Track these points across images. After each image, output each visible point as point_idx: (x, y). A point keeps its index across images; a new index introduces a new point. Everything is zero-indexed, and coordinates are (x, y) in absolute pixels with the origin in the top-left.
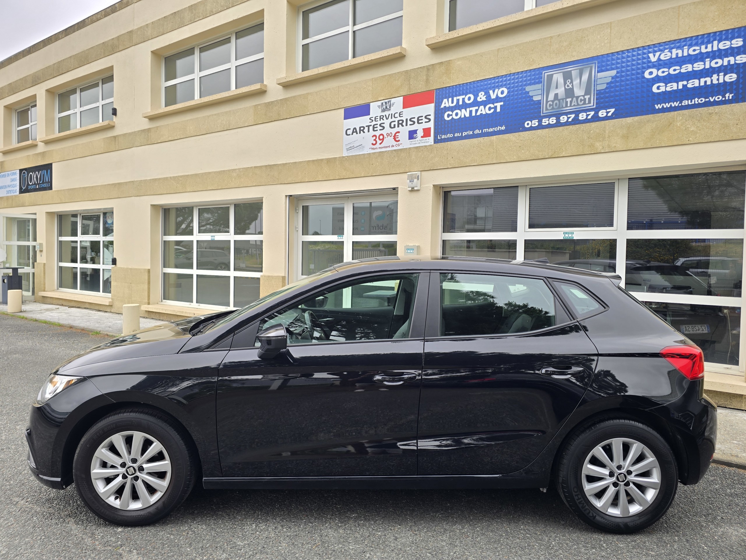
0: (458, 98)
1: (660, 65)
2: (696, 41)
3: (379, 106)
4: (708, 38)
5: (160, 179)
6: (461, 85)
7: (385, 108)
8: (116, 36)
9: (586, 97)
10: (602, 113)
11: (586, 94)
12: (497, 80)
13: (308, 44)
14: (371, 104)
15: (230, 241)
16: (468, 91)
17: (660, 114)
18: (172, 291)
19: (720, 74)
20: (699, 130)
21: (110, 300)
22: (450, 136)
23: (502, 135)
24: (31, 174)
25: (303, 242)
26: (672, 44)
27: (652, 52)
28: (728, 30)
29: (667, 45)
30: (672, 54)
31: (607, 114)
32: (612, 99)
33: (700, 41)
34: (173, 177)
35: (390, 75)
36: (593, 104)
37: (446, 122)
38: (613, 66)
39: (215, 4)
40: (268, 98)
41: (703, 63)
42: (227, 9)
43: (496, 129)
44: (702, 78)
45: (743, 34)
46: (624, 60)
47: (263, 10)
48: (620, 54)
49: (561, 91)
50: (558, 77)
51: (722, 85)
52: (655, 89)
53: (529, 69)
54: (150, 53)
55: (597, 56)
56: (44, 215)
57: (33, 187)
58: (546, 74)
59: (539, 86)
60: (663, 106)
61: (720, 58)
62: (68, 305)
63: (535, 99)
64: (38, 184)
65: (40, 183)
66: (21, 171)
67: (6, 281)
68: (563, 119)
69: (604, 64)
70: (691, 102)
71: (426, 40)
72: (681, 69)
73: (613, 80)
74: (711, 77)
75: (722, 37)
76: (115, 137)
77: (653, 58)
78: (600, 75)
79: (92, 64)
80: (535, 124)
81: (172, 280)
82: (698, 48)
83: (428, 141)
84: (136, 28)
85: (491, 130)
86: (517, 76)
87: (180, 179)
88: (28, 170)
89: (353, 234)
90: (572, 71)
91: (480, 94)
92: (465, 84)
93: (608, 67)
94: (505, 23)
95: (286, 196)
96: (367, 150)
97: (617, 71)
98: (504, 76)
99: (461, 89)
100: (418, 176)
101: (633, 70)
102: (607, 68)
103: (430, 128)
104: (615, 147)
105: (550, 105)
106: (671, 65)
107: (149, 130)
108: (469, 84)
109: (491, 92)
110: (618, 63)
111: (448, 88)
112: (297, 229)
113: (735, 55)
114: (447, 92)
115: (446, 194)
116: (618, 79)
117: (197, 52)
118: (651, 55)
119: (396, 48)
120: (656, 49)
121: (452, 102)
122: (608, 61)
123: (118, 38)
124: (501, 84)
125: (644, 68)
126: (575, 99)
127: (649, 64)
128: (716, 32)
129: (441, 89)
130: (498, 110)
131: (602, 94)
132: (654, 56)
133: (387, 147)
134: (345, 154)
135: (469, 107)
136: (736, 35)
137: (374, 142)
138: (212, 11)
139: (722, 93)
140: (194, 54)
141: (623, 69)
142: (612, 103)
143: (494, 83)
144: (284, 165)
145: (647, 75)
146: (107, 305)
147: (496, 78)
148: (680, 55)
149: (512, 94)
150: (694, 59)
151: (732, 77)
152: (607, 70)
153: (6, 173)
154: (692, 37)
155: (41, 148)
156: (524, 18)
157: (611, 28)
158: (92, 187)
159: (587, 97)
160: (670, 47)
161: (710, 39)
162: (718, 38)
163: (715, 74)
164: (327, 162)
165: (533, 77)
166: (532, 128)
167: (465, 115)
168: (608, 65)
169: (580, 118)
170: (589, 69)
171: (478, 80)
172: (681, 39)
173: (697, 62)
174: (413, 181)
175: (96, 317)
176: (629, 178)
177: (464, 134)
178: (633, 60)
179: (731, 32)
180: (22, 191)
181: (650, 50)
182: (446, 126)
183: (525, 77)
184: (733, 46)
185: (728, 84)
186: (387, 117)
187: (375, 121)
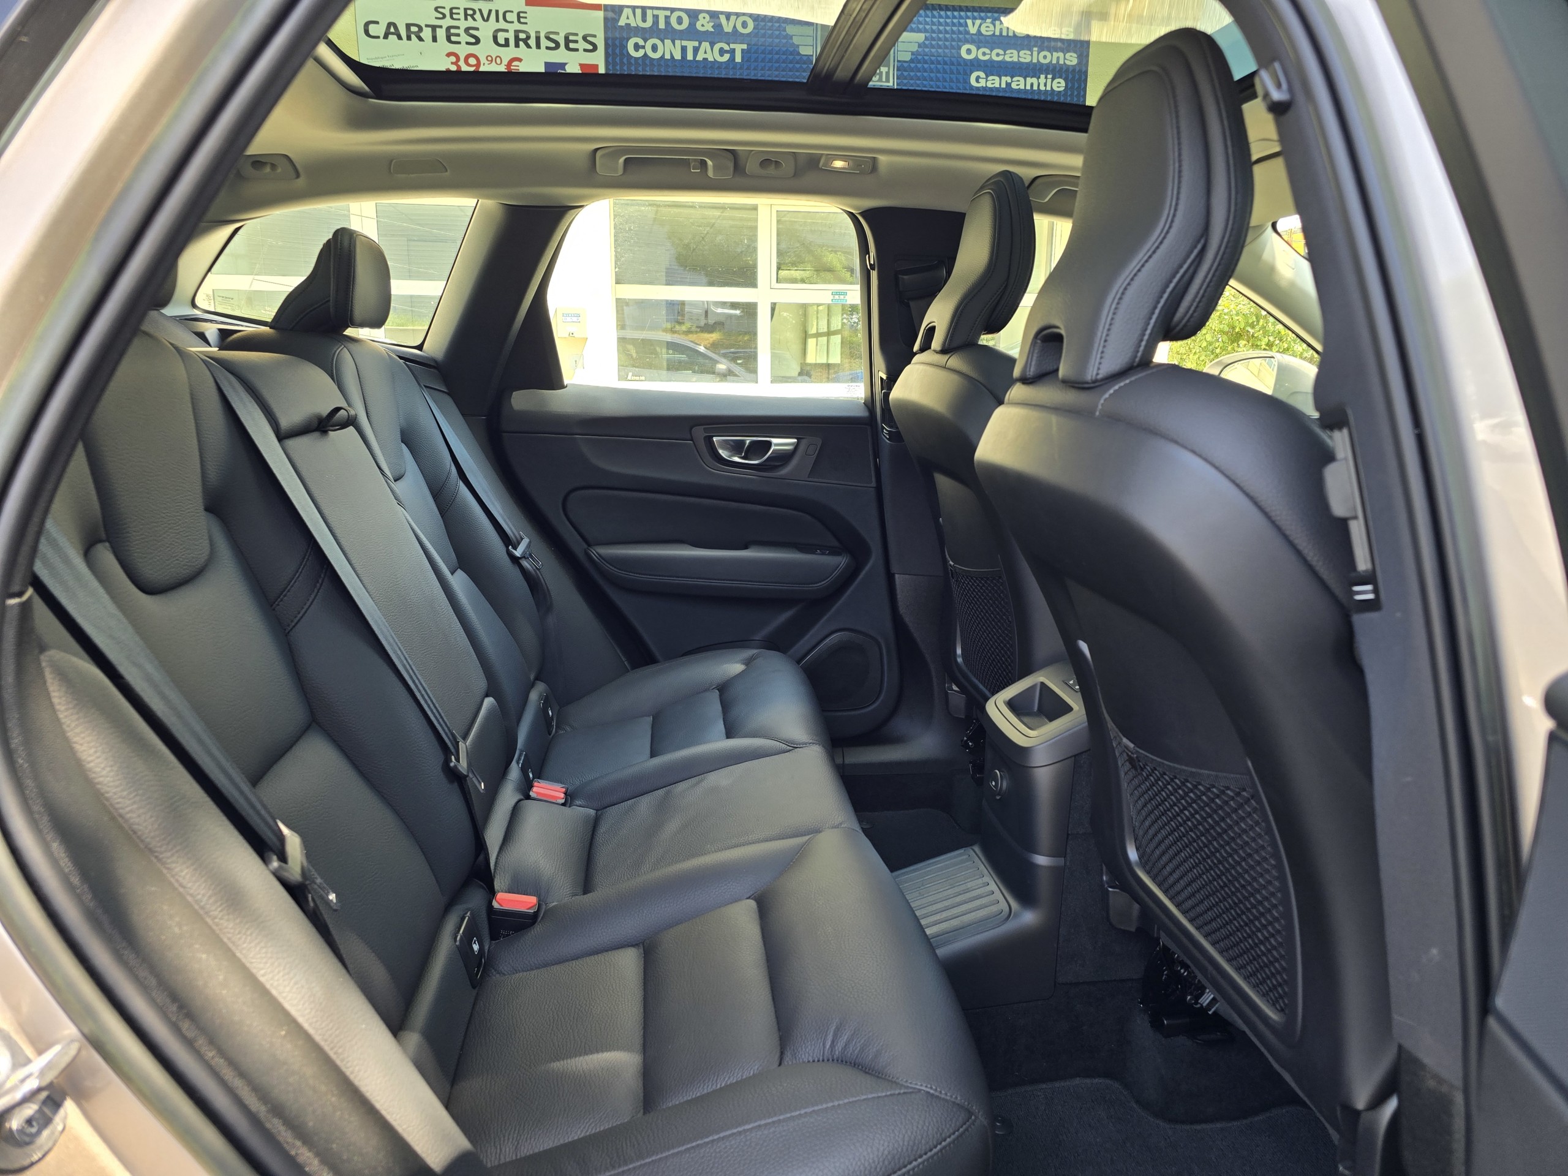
0: (656, 13)
1: (980, 41)
19: (1048, 76)
27: (971, 17)
29: (989, 12)
30: (995, 27)
32: (918, 82)
36: (891, 84)
38: (921, 26)
41: (1030, 53)
44: (1029, 76)
46: (935, 20)
51: (1049, 93)
52: (973, 80)
59: (809, 30)
61: (1049, 51)
63: (803, 51)
72: (1005, 54)
73: (920, 50)
74: (1039, 78)
77: (973, 30)
91: (701, 17)
97: (926, 36)
101: (947, 40)
102: (911, 26)
103: (596, 66)
106: (993, 46)
109: (722, 18)
110: (927, 23)
116: (926, 50)
118: (969, 22)
120: (976, 14)
121: (644, 20)
125: (959, 40)
127: (967, 36)
130: (738, 59)
131: (905, 69)
132: (974, 24)
135: (681, 40)
141: (934, 35)
145: (963, 53)
149: (762, 32)
150: (1021, 45)
151: (1059, 85)
152: (912, 30)
159: (884, 69)
160: (993, 16)
163: (1042, 74)
167: (672, 54)
173: (1023, 50)
178: (947, 24)
181: (969, 14)
182: (632, 68)
185: (1056, 93)
186: (486, 17)
187: (452, 18)
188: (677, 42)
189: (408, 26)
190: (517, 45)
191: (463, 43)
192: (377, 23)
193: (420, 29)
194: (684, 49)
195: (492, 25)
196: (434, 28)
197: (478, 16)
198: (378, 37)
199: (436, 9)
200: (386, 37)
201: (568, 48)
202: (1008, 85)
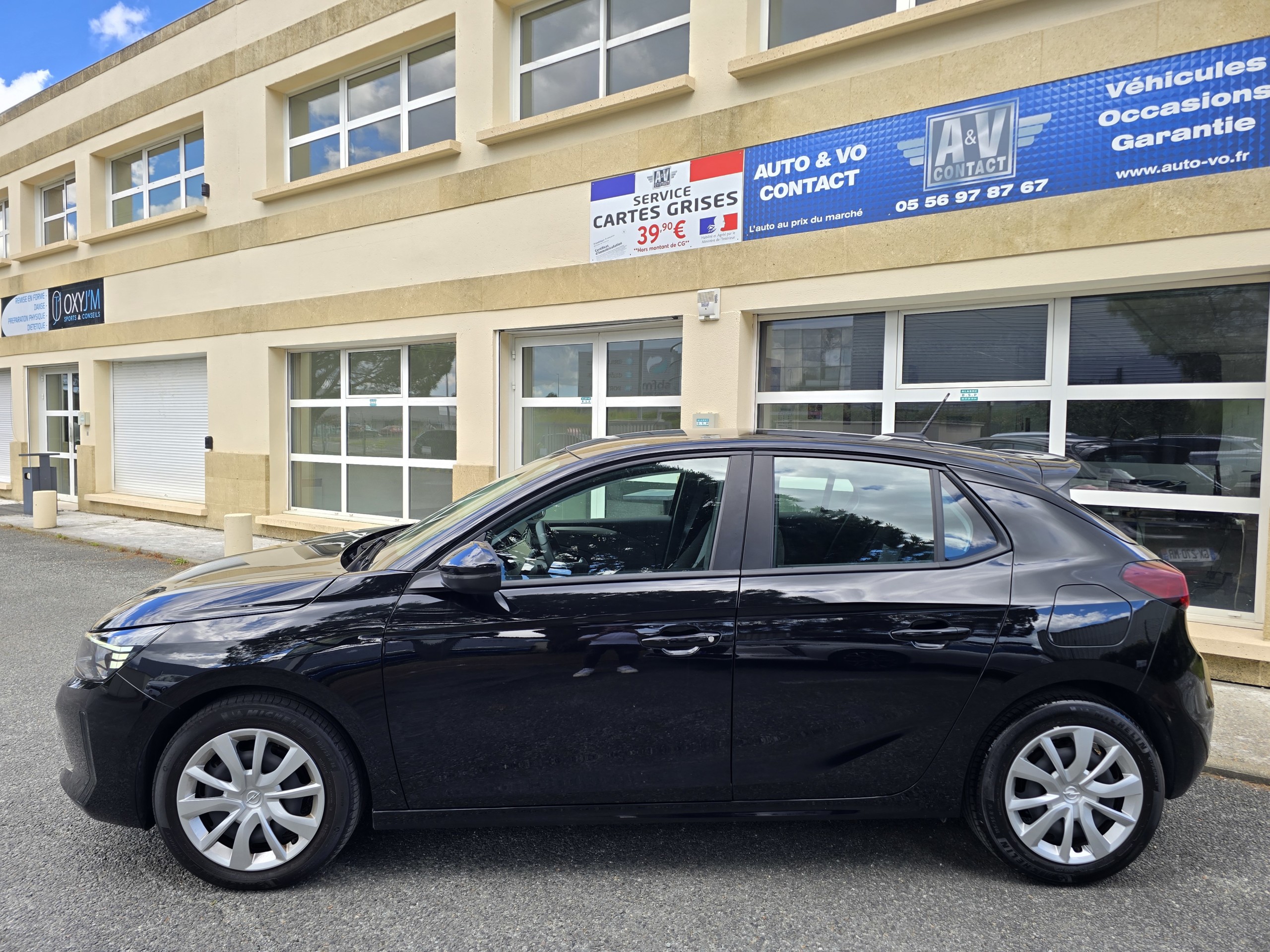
0: (783, 162)
1: (1125, 104)
2: (1187, 61)
3: (649, 178)
4: (1207, 57)
5: (283, 304)
6: (789, 141)
7: (660, 180)
8: (207, 61)
9: (999, 159)
10: (1026, 187)
11: (1000, 154)
12: (849, 132)
13: (530, 72)
14: (637, 174)
15: (401, 408)
16: (800, 151)
17: (1125, 188)
18: (307, 492)
19: (1227, 118)
20: (1191, 214)
21: (204, 507)
22: (769, 227)
23: (857, 226)
24: (68, 297)
25: (523, 408)
26: (1147, 67)
27: (1112, 81)
28: (1241, 43)
29: (1137, 69)
30: (1145, 84)
31: (1035, 189)
32: (1043, 162)
33: (1193, 63)
34: (306, 300)
35: (668, 124)
36: (1011, 171)
37: (763, 204)
38: (1046, 107)
39: (372, 5)
40: (465, 165)
41: (1198, 100)
42: (393, 13)
43: (847, 215)
44: (1197, 125)
45: (1266, 49)
46: (1064, 95)
47: (454, 15)
48: (1057, 86)
49: (957, 150)
50: (952, 125)
51: (1230, 136)
52: (1116, 145)
53: (903, 112)
54: (264, 89)
55: (1020, 89)
56: (92, 365)
57: (72, 318)
58: (932, 120)
59: (920, 141)
60: (1130, 174)
61: (1228, 91)
62: (133, 515)
63: (914, 163)
64: (81, 313)
65: (83, 312)
66: (51, 291)
67: (29, 476)
68: (961, 197)
69: (1030, 102)
70: (1178, 166)
71: (729, 65)
72: (1160, 110)
73: (1046, 130)
74: (1211, 124)
75: (1230, 55)
76: (207, 234)
77: (1114, 92)
78: (1024, 121)
79: (167, 109)
80: (913, 206)
81: (306, 474)
82: (1190, 74)
83: (732, 235)
84: (238, 47)
85: (839, 217)
86: (882, 125)
87: (318, 303)
88: (64, 290)
89: (607, 396)
90: (976, 116)
91: (820, 156)
92: (795, 139)
93: (1038, 108)
94: (863, 33)
95: (495, 331)
96: (630, 252)
97: (1052, 115)
98: (860, 125)
99: (789, 147)
100: (716, 296)
101: (1079, 112)
102: (1035, 110)
103: (736, 215)
104: (1048, 244)
105: (939, 174)
106: (1144, 104)
107: (264, 220)
108: (801, 138)
109: (839, 152)
110: (1054, 101)
111: (765, 146)
112: (514, 387)
113: (1253, 85)
114: (765, 152)
115: (764, 326)
116: (1054, 129)
117: (343, 86)
118: (1110, 87)
119: (679, 77)
120: (1118, 76)
121: (774, 171)
122: (1038, 97)
123: (211, 64)
124: (855, 138)
125: (1097, 109)
126: (980, 163)
127: (1107, 103)
128: (1220, 47)
129: (754, 148)
130: (851, 182)
131: (1027, 153)
132: (1116, 87)
133: (664, 247)
134: (594, 259)
135: (802, 179)
136: (1255, 51)
137: (642, 239)
138: (367, 18)
139: (1230, 152)
140: (338, 90)
141: (1063, 111)
142: (1043, 170)
143: (843, 137)
144: (492, 278)
145: (1102, 121)
146: (198, 516)
147: (847, 128)
148: (1159, 86)
149: (874, 154)
150: (1184, 93)
151: (1247, 124)
152: (1036, 113)
153: (27, 295)
154: (1180, 55)
155: (84, 252)
156: (895, 24)
157: (1042, 40)
158: (171, 318)
159: (1001, 159)
160: (1142, 72)
161: (1210, 59)
162: (1223, 57)
163: (1218, 118)
164: (563, 273)
165: (910, 126)
166: (907, 214)
167: (794, 192)
168: (1037, 105)
169: (990, 196)
170: (1005, 111)
171: (817, 131)
172: (1160, 59)
173: (1188, 98)
174: (708, 305)
175: (180, 536)
176: (1072, 298)
177: (794, 223)
178: (1080, 96)
179: (1246, 47)
180: (53, 326)
181: (1109, 78)
182: (763, 211)
183: (897, 125)
184: (1249, 70)
185: (1240, 135)
186: (664, 196)
187: (644, 203)
188: (800, 182)
189: (618, 214)
190: (683, 212)
191: (649, 218)
192: (601, 217)
193: (625, 214)
194: (805, 186)
195: (668, 201)
196: (632, 212)
197: (659, 198)
198: (601, 226)
199: (635, 199)
200: (605, 226)
201: (716, 205)
202: (1165, 138)
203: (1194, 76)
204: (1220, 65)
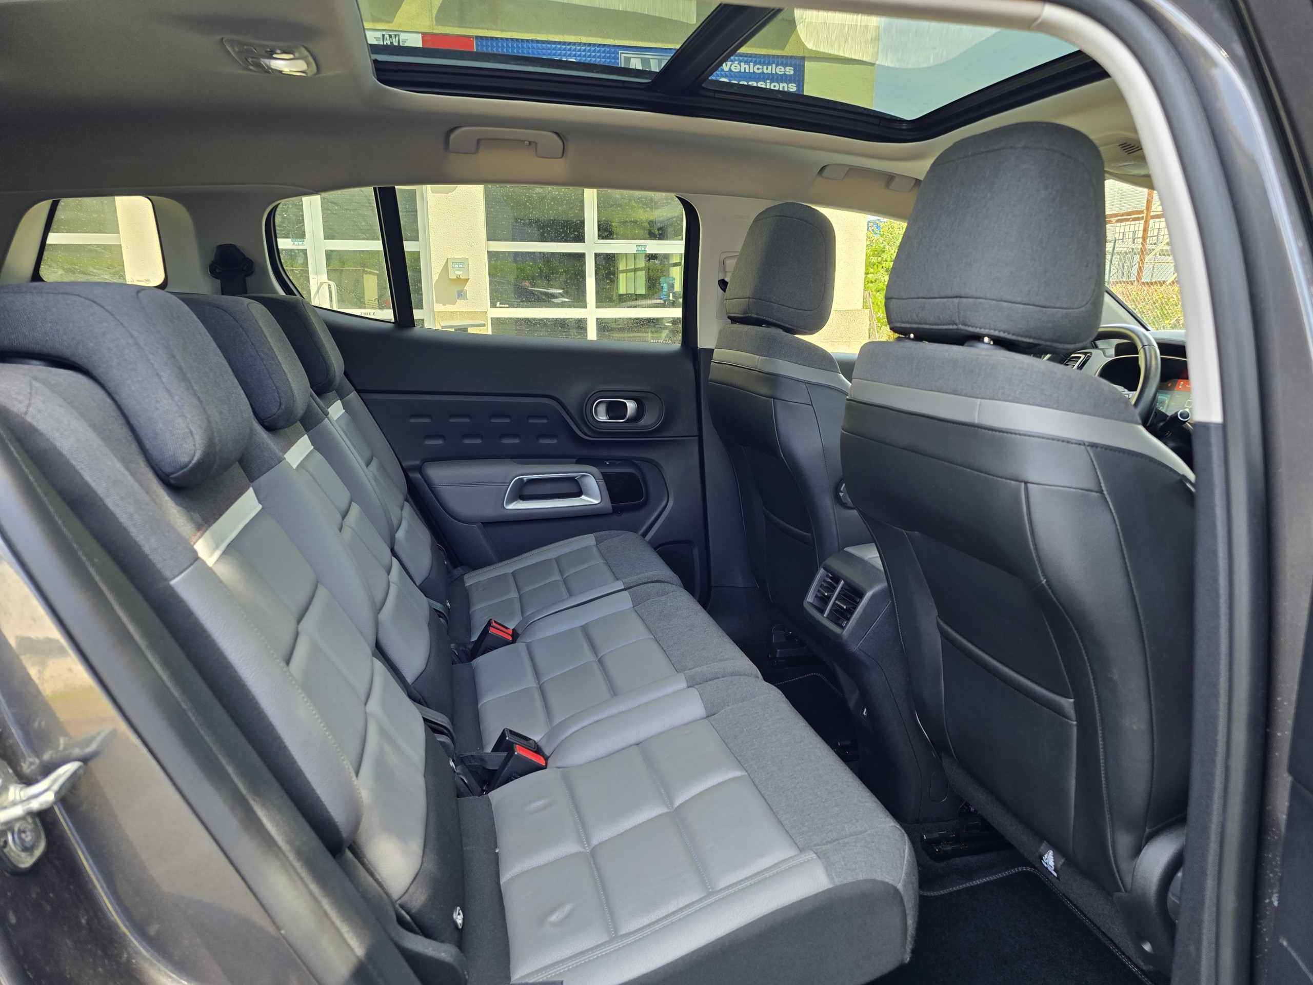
2: (760, 59)
4: (768, 60)
26: (741, 56)
28: (783, 57)
30: (740, 67)
33: (762, 61)
41: (764, 84)
45: (793, 63)
50: (636, 62)
53: (603, 43)
58: (623, 55)
75: (779, 62)
82: (761, 67)
89: (326, 238)
98: (570, 44)
106: (741, 79)
111: (494, 39)
113: (788, 82)
124: (568, 52)
127: (722, 73)
128: (775, 56)
136: (787, 63)
148: (747, 71)
150: (758, 78)
154: (755, 55)
160: (739, 59)
162: (776, 62)
165: (607, 55)
172: (747, 54)
179: (785, 59)
183: (599, 52)
184: (786, 72)
203: (763, 69)
204: (774, 66)
